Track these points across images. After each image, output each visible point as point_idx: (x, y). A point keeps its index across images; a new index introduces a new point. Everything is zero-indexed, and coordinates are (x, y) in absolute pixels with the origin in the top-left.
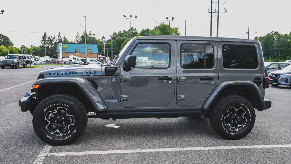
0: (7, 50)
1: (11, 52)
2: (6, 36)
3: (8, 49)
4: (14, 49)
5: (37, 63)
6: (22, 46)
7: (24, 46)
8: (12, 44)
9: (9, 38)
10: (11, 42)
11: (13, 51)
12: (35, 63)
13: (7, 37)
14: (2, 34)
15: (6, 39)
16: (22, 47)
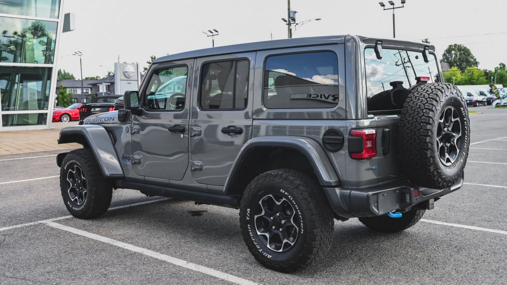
0: (462, 77)
1: (470, 81)
2: (465, 48)
3: (464, 74)
4: (477, 74)
5: (502, 104)
6: (500, 65)
7: (504, 66)
8: (476, 63)
9: (471, 51)
10: (475, 59)
11: (474, 79)
12: (497, 104)
13: (468, 48)
14: (458, 44)
15: (464, 54)
16: (499, 67)
